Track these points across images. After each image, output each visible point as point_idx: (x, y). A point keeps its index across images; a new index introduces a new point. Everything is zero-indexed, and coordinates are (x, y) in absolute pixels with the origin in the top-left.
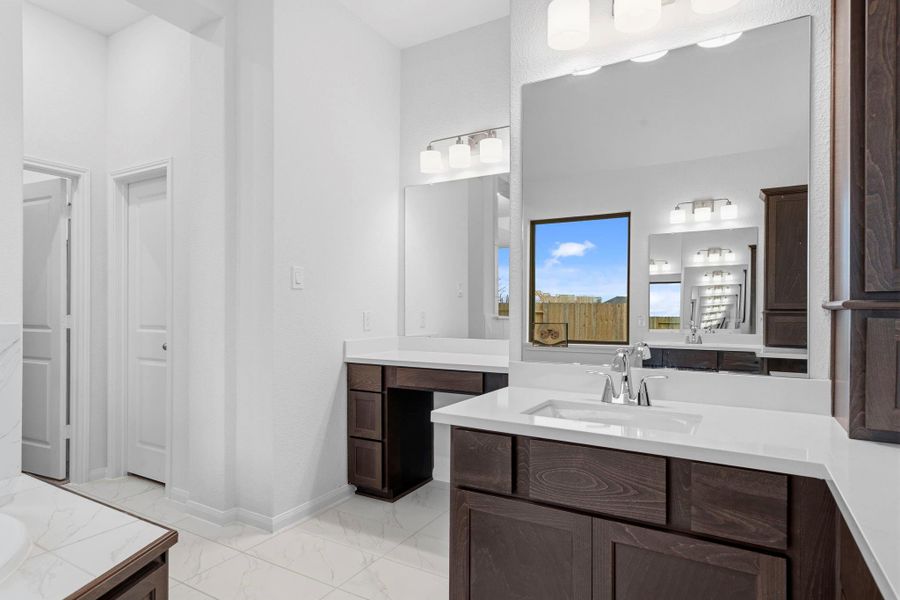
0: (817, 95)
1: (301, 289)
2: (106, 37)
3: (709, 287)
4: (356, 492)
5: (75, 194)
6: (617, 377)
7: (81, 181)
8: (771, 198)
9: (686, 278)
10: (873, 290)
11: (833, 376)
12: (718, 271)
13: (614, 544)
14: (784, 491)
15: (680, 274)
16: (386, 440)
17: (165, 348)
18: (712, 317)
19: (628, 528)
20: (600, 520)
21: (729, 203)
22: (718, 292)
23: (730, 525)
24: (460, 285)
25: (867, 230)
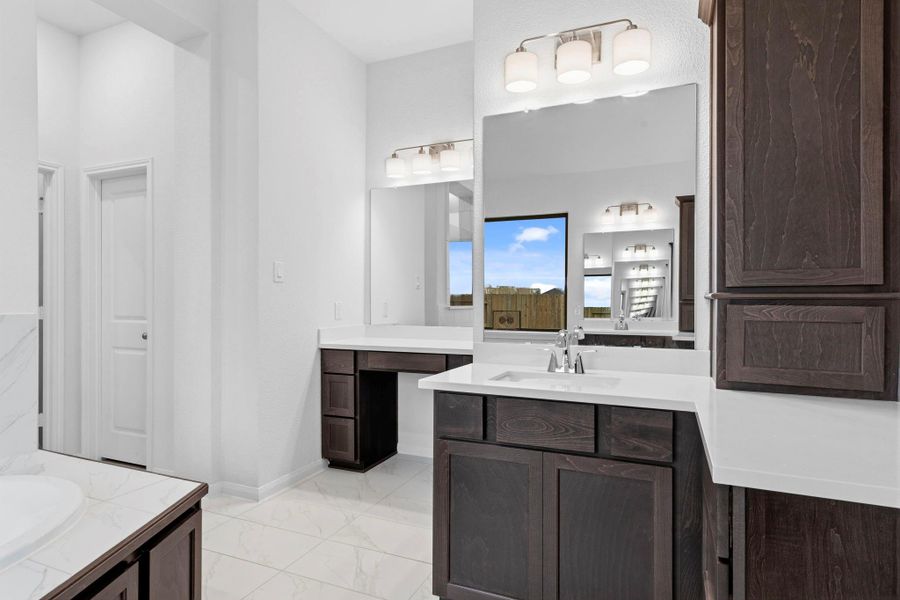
0: (701, 142)
1: (281, 282)
2: (79, 37)
3: (637, 280)
4: (330, 466)
5: (48, 189)
6: (559, 351)
7: (54, 176)
8: (684, 204)
9: (615, 272)
10: (730, 285)
11: (711, 349)
12: (644, 265)
13: (559, 470)
14: (671, 423)
15: (610, 269)
16: (358, 417)
17: (145, 337)
18: (641, 307)
19: (568, 458)
20: (549, 454)
21: (650, 207)
22: (645, 284)
23: (636, 449)
24: (418, 278)
25: (727, 244)
